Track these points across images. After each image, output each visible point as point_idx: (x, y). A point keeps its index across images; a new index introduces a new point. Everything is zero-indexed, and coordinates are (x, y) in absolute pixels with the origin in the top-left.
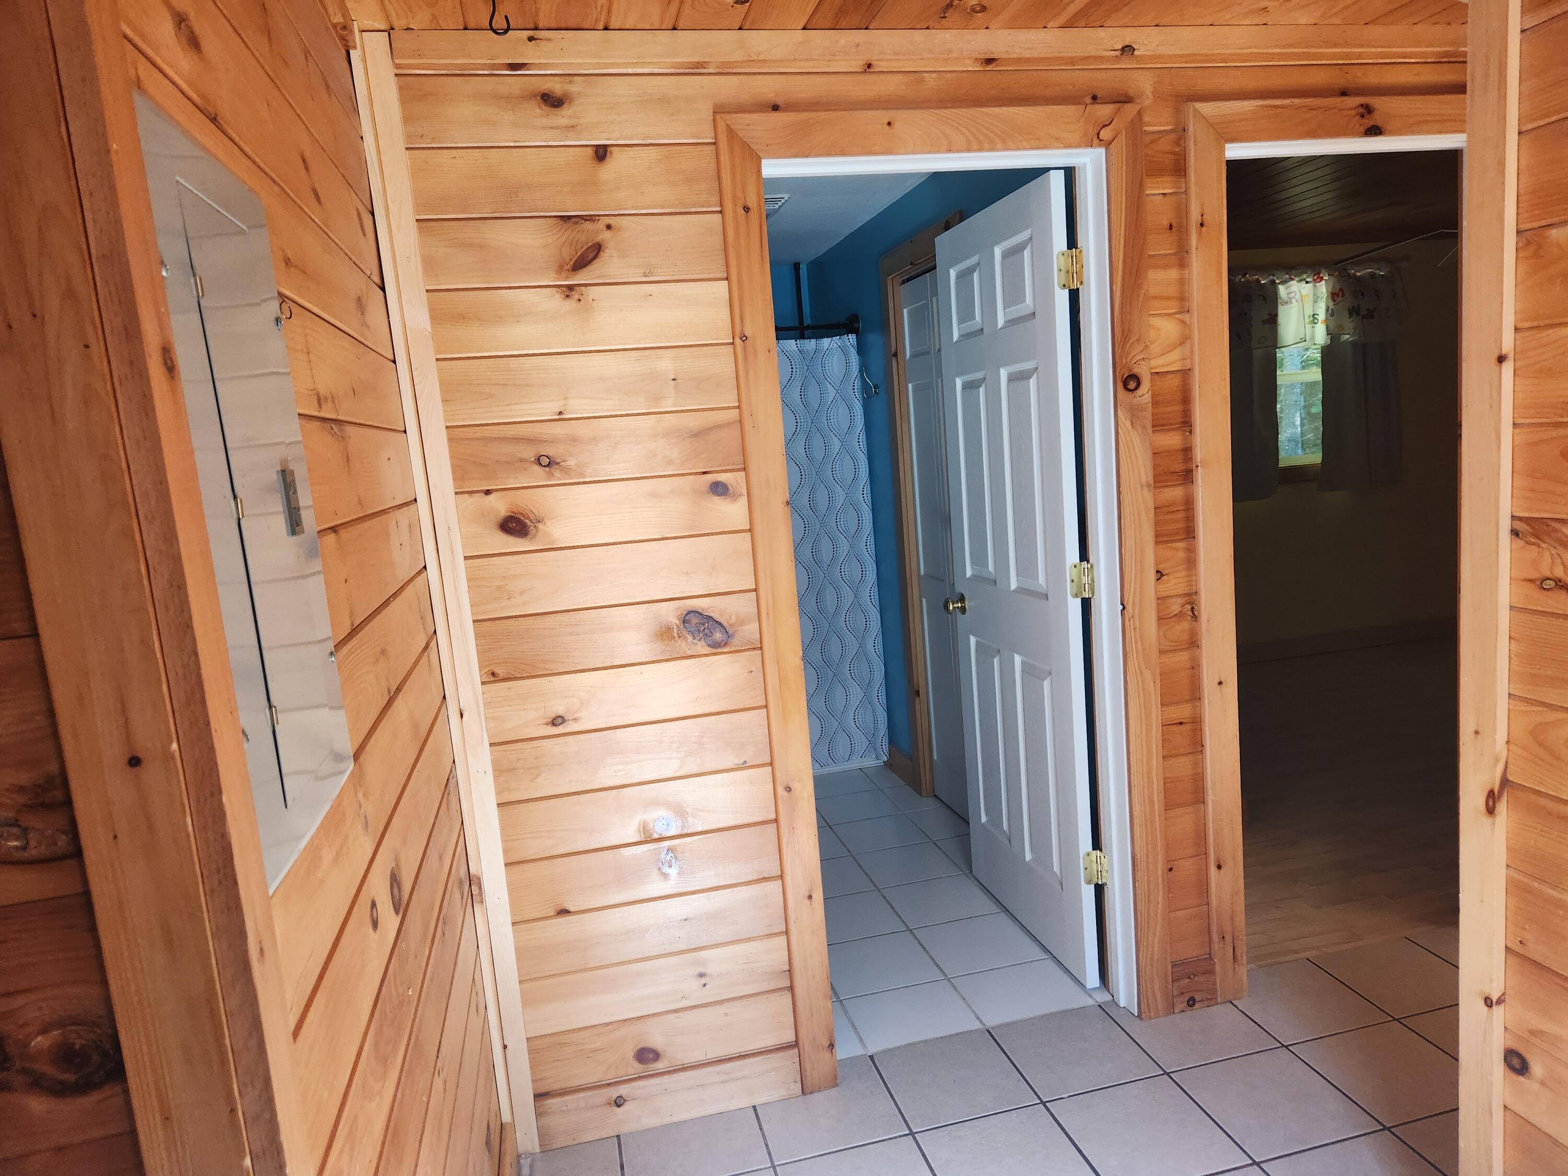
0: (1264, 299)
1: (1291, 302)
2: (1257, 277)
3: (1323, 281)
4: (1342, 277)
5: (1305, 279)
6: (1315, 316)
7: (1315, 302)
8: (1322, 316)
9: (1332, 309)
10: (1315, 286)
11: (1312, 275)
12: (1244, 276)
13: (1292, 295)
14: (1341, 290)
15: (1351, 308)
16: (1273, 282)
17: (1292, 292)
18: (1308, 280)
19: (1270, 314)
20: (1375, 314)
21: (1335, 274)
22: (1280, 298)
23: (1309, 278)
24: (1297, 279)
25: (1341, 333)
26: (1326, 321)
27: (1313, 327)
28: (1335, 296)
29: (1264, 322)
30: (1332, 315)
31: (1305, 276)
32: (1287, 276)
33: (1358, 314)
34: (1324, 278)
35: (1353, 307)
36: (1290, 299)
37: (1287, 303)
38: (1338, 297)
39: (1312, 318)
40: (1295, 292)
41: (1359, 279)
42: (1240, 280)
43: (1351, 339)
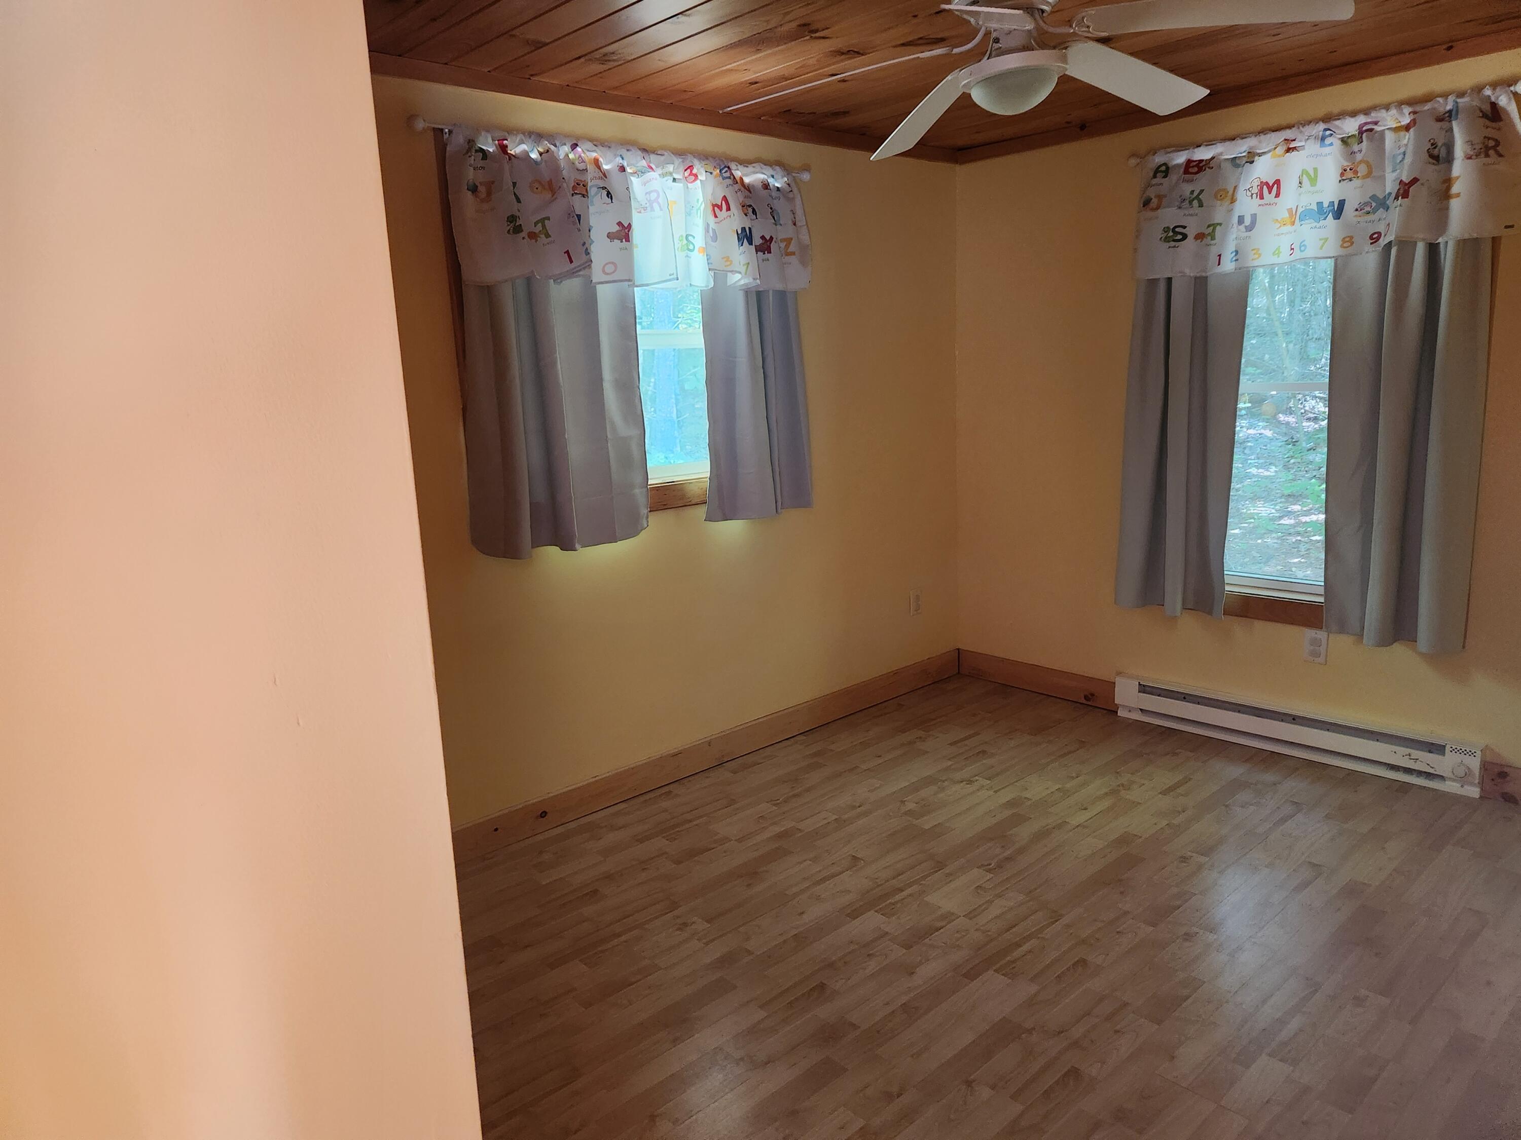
0: (609, 194)
1: (652, 209)
2: (594, 155)
3: (698, 182)
4: (724, 178)
5: (671, 174)
6: (690, 238)
7: (688, 214)
8: (699, 241)
9: (714, 230)
10: (688, 187)
11: (682, 169)
12: (574, 146)
13: (653, 196)
14: (725, 198)
15: (740, 232)
16: (622, 169)
17: (652, 191)
18: (676, 176)
19: (620, 224)
20: (773, 245)
21: (715, 173)
22: (635, 198)
23: (676, 173)
24: (659, 171)
25: (729, 269)
26: (705, 250)
27: (687, 256)
28: (716, 208)
29: (611, 236)
30: (715, 238)
31: (670, 168)
32: (644, 163)
33: (750, 243)
34: (699, 177)
35: (743, 229)
36: (651, 202)
37: (645, 209)
38: (721, 210)
39: (685, 242)
40: (656, 191)
41: (748, 188)
42: (567, 155)
43: (742, 282)
